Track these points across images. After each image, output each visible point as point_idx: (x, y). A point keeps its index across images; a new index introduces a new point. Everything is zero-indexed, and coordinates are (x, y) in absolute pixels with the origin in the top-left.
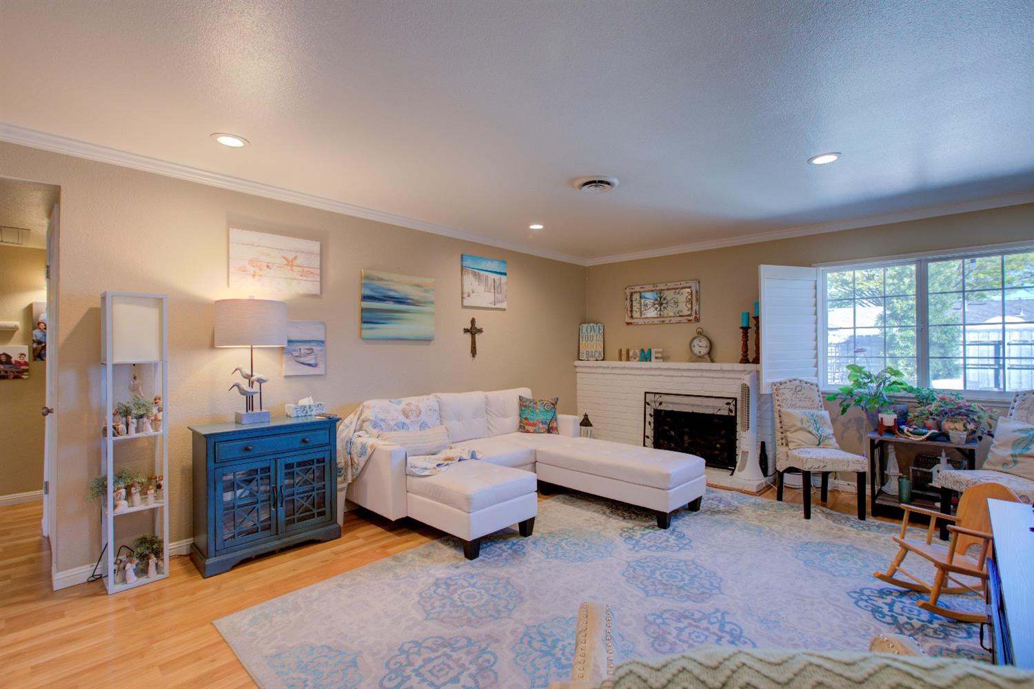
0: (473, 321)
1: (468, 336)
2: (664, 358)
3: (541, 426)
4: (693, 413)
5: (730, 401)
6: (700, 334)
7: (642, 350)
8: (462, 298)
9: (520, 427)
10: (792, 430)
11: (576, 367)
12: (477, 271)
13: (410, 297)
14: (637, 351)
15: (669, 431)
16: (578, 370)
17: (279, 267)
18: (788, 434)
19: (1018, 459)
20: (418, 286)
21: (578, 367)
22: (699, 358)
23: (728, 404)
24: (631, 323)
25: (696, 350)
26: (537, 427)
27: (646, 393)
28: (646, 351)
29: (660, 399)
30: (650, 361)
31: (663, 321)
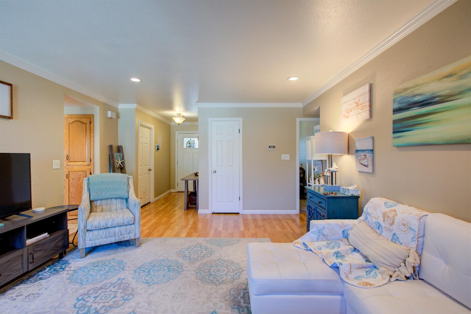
17: (354, 109)
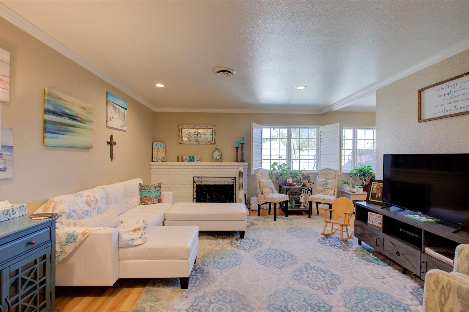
0: (112, 137)
1: (109, 146)
2: (200, 160)
3: (155, 199)
4: (215, 185)
5: (233, 178)
6: (217, 149)
7: (190, 157)
8: (107, 121)
9: (141, 202)
10: (264, 188)
11: (151, 165)
12: (115, 105)
13: (80, 116)
14: (187, 157)
15: (206, 194)
16: (152, 167)
18: (263, 190)
19: (325, 190)
20: (84, 108)
21: (152, 165)
22: (217, 160)
23: (232, 180)
24: (182, 143)
25: (215, 156)
26: (153, 201)
27: (194, 177)
28: (191, 157)
29: (202, 180)
30: (194, 162)
31: (198, 143)
